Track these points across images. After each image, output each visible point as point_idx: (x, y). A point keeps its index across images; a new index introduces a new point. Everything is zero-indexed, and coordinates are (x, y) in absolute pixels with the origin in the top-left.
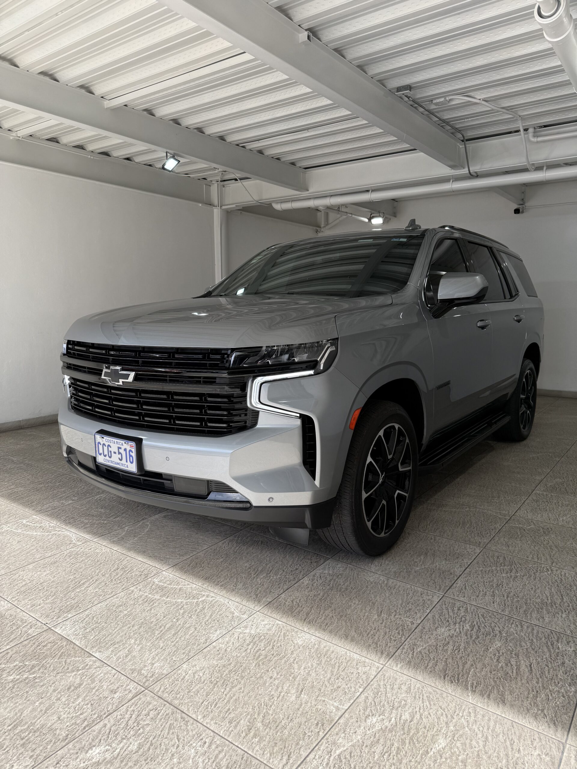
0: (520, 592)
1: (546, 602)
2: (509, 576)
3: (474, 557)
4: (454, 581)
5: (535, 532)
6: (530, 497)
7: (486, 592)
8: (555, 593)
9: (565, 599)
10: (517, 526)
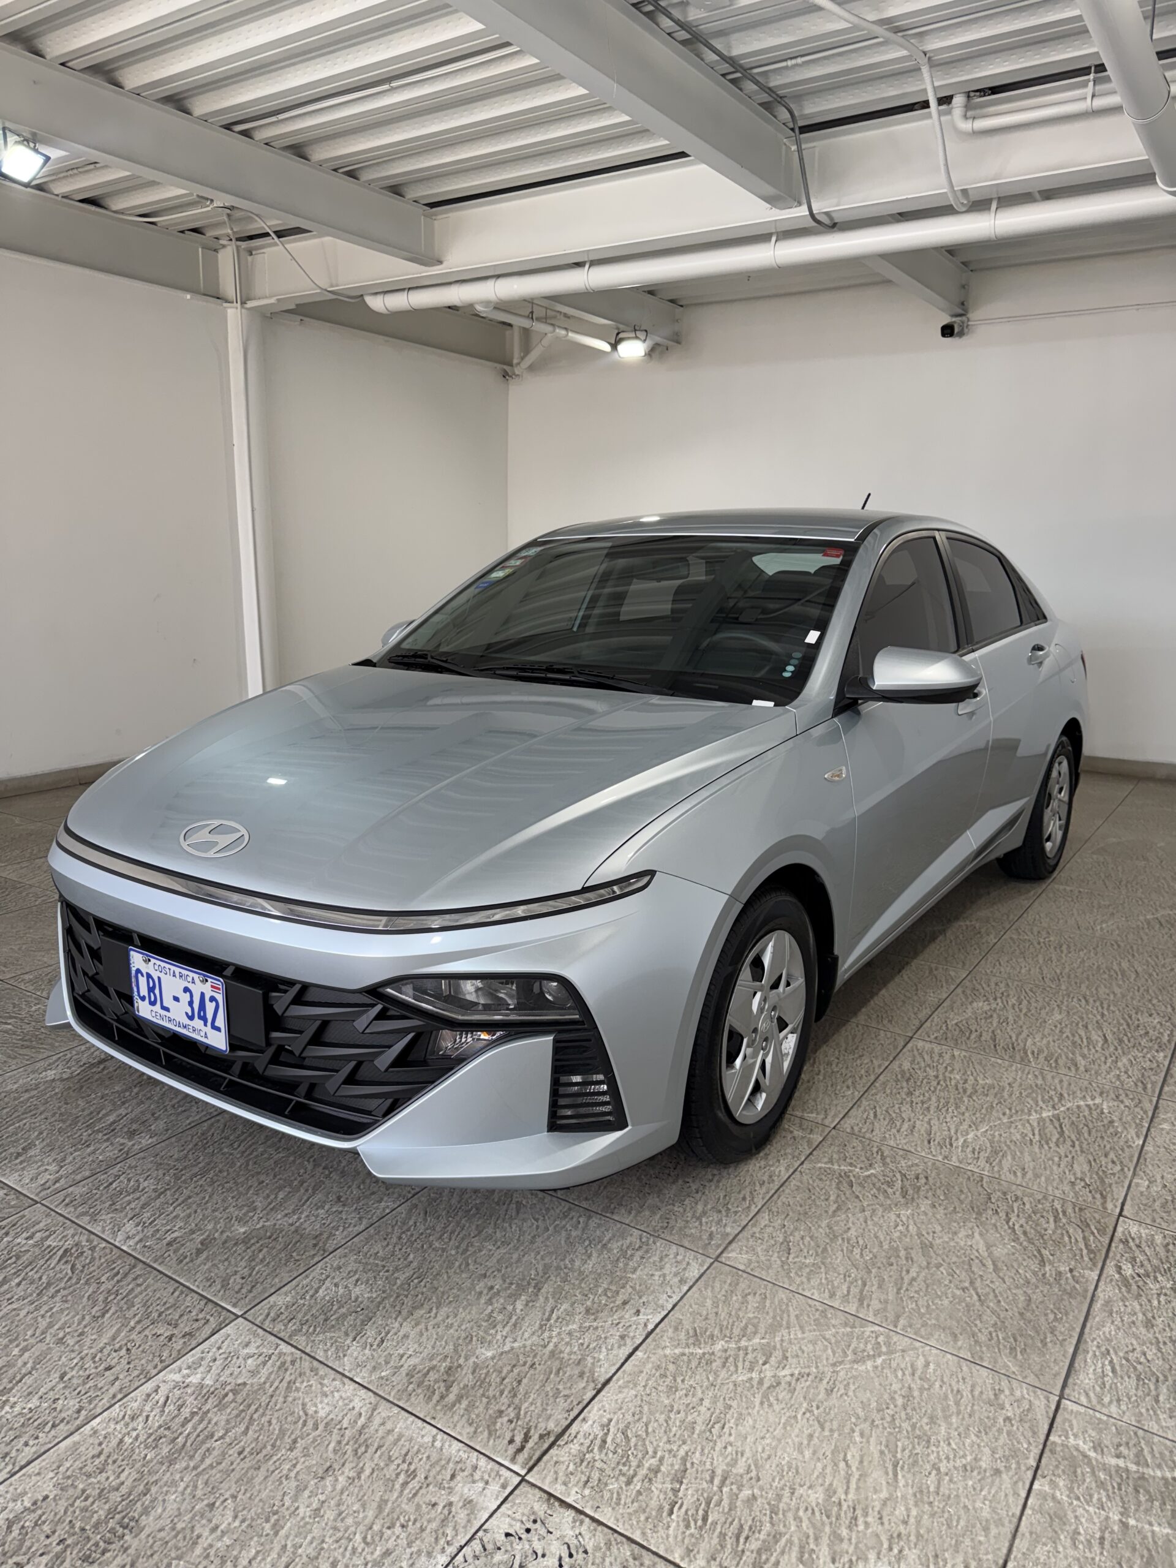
0: (769, 1457)
1: (840, 1504)
2: (755, 1383)
3: (675, 1298)
4: (580, 1407)
5: (879, 1189)
6: (897, 1063)
7: (661, 1459)
8: (876, 1455)
9: (901, 1483)
10: (836, 1167)
